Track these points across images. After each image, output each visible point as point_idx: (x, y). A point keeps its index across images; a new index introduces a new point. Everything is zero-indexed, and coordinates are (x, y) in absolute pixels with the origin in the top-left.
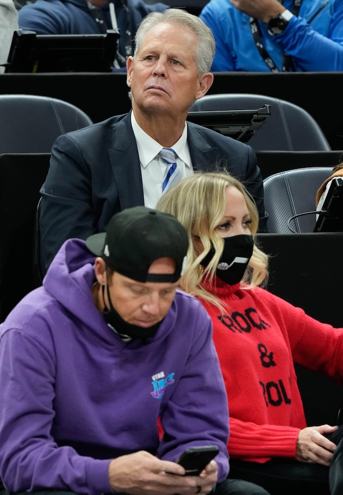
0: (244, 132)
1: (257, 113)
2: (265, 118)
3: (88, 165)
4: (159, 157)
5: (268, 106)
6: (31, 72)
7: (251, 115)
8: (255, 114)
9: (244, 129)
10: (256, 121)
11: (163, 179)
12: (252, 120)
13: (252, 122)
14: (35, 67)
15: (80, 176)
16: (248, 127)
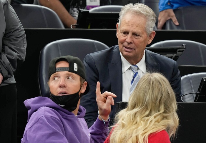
0: (174, 57)
1: (179, 48)
2: (183, 51)
3: (97, 70)
4: (130, 68)
5: (184, 45)
6: (87, 28)
7: (177, 49)
8: (178, 48)
9: (174, 55)
10: (179, 52)
11: (132, 79)
12: (177, 51)
13: (177, 52)
14: (89, 26)
15: (94, 75)
16: (175, 54)
